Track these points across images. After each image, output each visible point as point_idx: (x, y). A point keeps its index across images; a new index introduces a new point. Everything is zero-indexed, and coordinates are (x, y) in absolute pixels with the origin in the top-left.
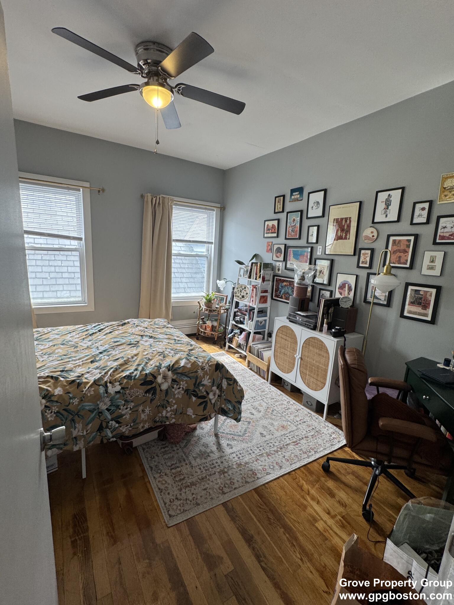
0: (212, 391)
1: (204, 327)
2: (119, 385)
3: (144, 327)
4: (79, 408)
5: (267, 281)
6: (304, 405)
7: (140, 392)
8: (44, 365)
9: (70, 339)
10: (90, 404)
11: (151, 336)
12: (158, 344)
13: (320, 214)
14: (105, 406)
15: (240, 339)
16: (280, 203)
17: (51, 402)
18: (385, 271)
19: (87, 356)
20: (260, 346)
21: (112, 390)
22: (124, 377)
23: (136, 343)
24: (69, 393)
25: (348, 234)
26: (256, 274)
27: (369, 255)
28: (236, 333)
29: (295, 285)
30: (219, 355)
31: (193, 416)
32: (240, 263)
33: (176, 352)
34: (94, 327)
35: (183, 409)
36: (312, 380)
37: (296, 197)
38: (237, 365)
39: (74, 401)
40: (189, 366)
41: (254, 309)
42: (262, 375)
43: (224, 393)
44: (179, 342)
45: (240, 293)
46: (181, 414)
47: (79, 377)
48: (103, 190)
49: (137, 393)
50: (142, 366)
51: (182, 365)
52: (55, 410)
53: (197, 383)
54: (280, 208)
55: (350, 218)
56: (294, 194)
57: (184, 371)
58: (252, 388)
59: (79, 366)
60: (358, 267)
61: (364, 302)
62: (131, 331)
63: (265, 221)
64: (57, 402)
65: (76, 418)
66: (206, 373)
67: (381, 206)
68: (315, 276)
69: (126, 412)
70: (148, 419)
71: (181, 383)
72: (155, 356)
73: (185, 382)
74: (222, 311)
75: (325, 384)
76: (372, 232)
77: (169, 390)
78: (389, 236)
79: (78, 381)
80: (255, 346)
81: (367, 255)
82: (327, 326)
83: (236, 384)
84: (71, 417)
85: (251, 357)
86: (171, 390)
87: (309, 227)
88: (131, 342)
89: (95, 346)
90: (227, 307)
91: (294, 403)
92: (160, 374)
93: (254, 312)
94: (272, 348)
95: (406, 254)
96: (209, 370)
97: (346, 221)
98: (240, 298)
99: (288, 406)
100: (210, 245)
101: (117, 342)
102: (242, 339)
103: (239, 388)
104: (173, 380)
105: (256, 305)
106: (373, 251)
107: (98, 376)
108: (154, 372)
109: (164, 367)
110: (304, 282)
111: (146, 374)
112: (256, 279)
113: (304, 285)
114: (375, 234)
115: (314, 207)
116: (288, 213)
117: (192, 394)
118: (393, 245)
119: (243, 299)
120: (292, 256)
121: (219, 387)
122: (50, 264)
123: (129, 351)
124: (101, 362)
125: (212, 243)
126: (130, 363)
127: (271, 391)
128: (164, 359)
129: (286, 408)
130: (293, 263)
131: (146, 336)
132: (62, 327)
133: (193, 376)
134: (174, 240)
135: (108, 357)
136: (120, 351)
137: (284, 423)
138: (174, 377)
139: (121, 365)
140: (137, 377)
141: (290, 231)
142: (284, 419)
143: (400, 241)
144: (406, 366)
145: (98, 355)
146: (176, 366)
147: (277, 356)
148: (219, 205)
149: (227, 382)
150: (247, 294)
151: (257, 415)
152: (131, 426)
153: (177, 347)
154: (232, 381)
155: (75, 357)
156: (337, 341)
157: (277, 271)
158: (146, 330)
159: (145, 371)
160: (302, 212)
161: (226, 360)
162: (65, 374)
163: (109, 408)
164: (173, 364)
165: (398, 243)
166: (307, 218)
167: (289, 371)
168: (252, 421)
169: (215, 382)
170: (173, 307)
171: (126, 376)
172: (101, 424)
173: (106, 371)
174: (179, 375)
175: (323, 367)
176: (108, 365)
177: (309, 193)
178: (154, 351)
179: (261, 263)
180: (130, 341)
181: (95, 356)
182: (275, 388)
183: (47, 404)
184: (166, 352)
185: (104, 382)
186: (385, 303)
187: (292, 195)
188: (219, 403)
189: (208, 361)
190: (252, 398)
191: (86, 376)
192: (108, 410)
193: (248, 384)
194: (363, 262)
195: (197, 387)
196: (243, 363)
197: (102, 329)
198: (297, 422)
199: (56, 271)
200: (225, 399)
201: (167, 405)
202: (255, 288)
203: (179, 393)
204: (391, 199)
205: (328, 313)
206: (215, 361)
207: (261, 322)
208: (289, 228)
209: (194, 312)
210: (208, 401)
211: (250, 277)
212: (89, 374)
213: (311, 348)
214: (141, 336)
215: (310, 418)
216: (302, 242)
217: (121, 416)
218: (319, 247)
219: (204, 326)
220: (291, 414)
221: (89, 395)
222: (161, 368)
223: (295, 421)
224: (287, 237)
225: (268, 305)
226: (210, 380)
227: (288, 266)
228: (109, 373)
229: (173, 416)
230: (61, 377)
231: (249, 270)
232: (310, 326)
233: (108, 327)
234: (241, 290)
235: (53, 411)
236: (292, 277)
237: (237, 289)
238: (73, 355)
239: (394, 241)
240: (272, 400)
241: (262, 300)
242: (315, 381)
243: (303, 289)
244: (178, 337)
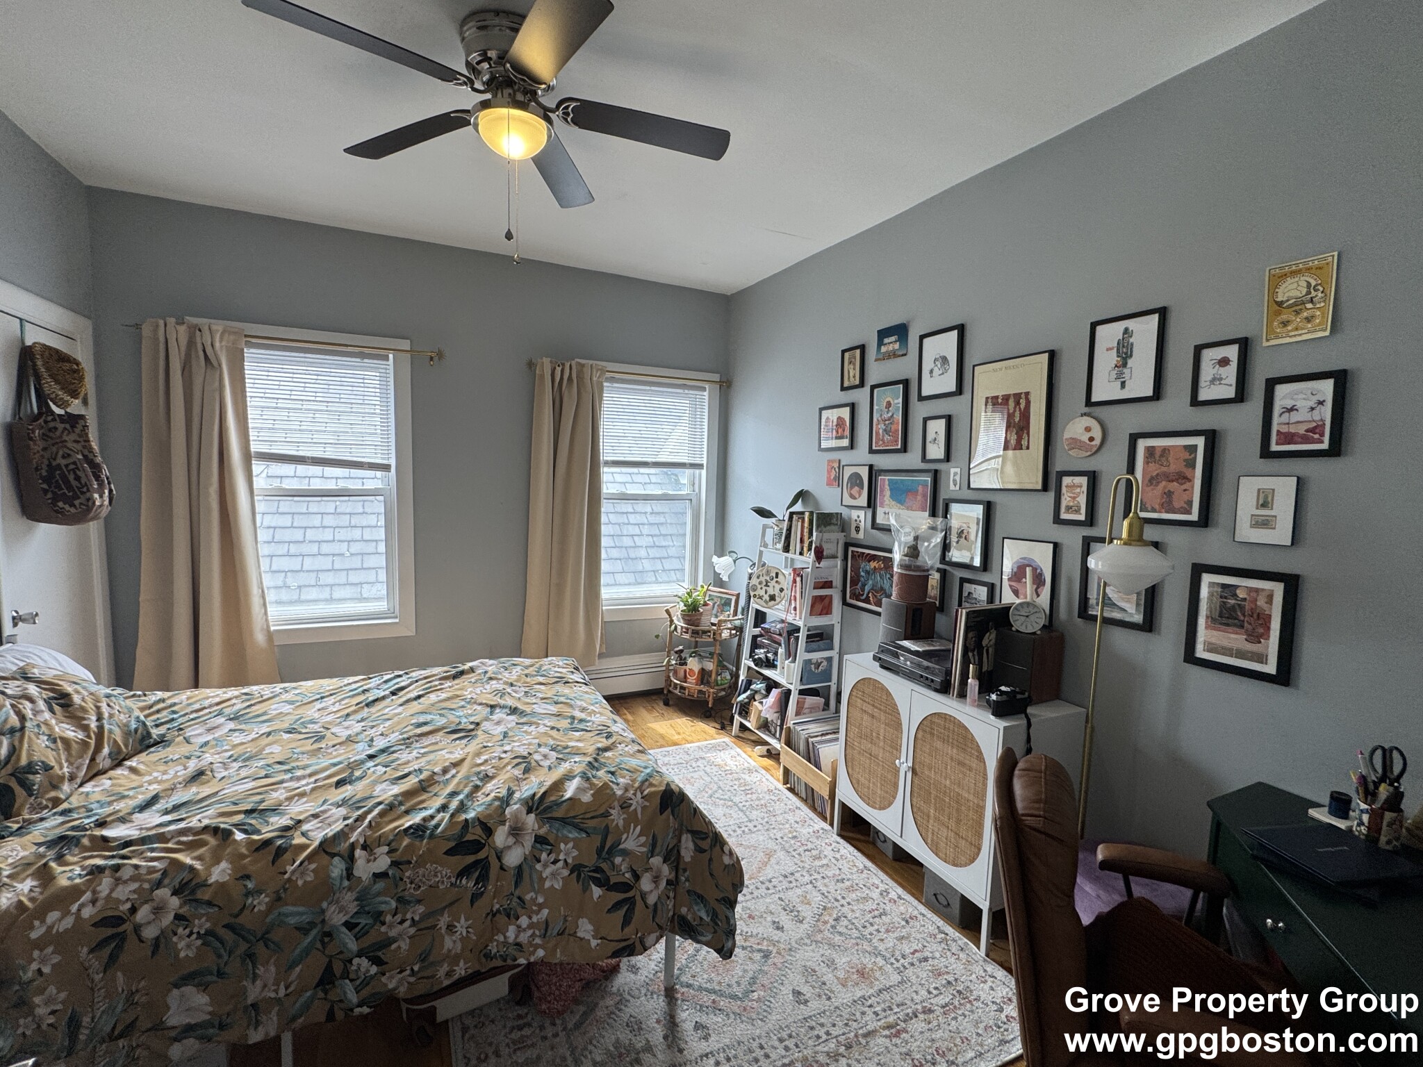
0: (647, 870)
1: (681, 674)
2: (388, 853)
3: (506, 683)
4: (268, 920)
5: (828, 557)
6: (928, 905)
7: (443, 873)
8: (217, 792)
9: (316, 715)
10: (301, 909)
11: (516, 709)
12: (525, 732)
13: (952, 387)
14: (341, 915)
15: (766, 707)
16: (854, 364)
17: (194, 904)
18: (1124, 535)
19: (335, 765)
20: (814, 728)
21: (364, 868)
22: (406, 830)
23: (472, 727)
24: (248, 877)
25: (1025, 435)
26: (802, 541)
27: (1085, 488)
28: (756, 692)
29: (895, 569)
30: (715, 748)
31: (594, 943)
32: (763, 513)
33: (563, 753)
34: (386, 682)
35: (566, 920)
36: (944, 832)
37: (891, 347)
38: (755, 777)
39: (255, 903)
40: (587, 798)
41: (798, 630)
42: (819, 809)
43: (687, 873)
44: (581, 726)
45: (764, 588)
46: (560, 934)
47: (287, 829)
48: (440, 355)
49: (436, 876)
50: (461, 797)
51: (568, 794)
52: (200, 927)
53: (608, 845)
54: (854, 377)
55: (1027, 394)
56: (886, 341)
57: (572, 814)
58: (787, 846)
59: (302, 795)
60: (1057, 520)
61: (1079, 616)
62: (471, 692)
63: (821, 410)
64: (209, 904)
65: (260, 949)
66: (632, 819)
67: (1105, 360)
68: (946, 547)
69: (400, 932)
70: (463, 949)
71: (562, 846)
72: (504, 767)
73: (571, 845)
74: (725, 634)
75: (979, 849)
76: (1088, 429)
77: (525, 867)
78: (1134, 439)
79: (279, 842)
80: (799, 728)
81: (1078, 490)
82: (977, 683)
83: (718, 847)
84: (243, 947)
85: (790, 758)
86: (532, 868)
87: (925, 420)
88: (460, 723)
89: (366, 736)
90: (737, 623)
91: (900, 897)
92: (503, 823)
93: (797, 638)
94: (839, 736)
95: (1184, 487)
96: (644, 808)
97: (1018, 403)
98: (766, 602)
99: (882, 905)
100: (697, 471)
101: (425, 724)
102: (771, 707)
103: (727, 860)
104: (540, 840)
105: (800, 619)
106: (1093, 479)
107: (338, 826)
108: (489, 816)
109: (520, 800)
110: (919, 562)
111: (466, 820)
112: (801, 554)
113: (918, 568)
114: (1097, 433)
115: (936, 372)
116: (873, 388)
117: (590, 877)
118: (1147, 462)
119: (773, 602)
120: (888, 493)
121: (672, 856)
122: (353, 524)
123: (443, 752)
124: (360, 786)
125: (700, 466)
126: (435, 789)
127: (838, 856)
128: (526, 776)
129: (876, 913)
130: (889, 513)
131: (504, 707)
132: (310, 683)
133: (595, 828)
134: (607, 463)
135: (384, 769)
136: (422, 751)
137: (865, 961)
138: (542, 832)
139: (408, 794)
140: (440, 830)
141: (881, 431)
142: (866, 946)
143: (1165, 450)
144: (1210, 813)
145: (362, 762)
146: (553, 798)
147: (853, 759)
148: (716, 377)
149: (696, 845)
150: (782, 590)
151: (794, 932)
152: (413, 973)
153: (571, 740)
154: (709, 840)
155: (304, 768)
156: (1005, 728)
157: (853, 534)
158: (509, 690)
159: (465, 812)
160: (906, 383)
161: (729, 762)
162: (253, 822)
163: (353, 921)
164: (545, 794)
165: (1161, 456)
166: (921, 398)
167: (884, 805)
168: (775, 951)
169: (659, 844)
170: (604, 623)
171: (410, 827)
172: (329, 968)
173: (360, 812)
174: (557, 825)
175: (971, 797)
176: (375, 794)
177: (922, 338)
178: (505, 752)
179: (811, 513)
180: (457, 720)
181: (353, 766)
182: (851, 849)
183: (181, 911)
184: (537, 757)
185: (347, 844)
186: (1138, 618)
187: (880, 343)
188: (670, 904)
189: (643, 782)
190: (786, 877)
191: (305, 827)
192: (349, 925)
193: (779, 835)
194: (1069, 508)
195: (605, 860)
196: (774, 771)
197: (402, 689)
198: (904, 957)
199: (365, 538)
200: (688, 892)
201: (519, 910)
202: (798, 575)
203: (553, 875)
204: (1131, 340)
205: (979, 647)
206: (661, 782)
207: (818, 665)
208: (877, 425)
209: (657, 636)
210: (638, 898)
211: (786, 549)
212: (316, 821)
213: (938, 744)
214: (492, 707)
215: (943, 945)
216: (911, 459)
217: (387, 942)
218: (953, 471)
219: (681, 669)
220: (888, 931)
221: (300, 883)
222: (508, 805)
223: (897, 953)
224: (874, 448)
225: (834, 619)
226: (643, 839)
227: (879, 520)
228: (369, 817)
229: (538, 941)
230: (239, 830)
231: (784, 531)
232: (932, 681)
233: (417, 681)
234: (767, 582)
235: (195, 930)
236: (888, 547)
237: (758, 577)
238: (305, 761)
239: (1150, 451)
240: (840, 885)
241: (819, 607)
242: (951, 834)
243: (915, 579)
244: (583, 710)
